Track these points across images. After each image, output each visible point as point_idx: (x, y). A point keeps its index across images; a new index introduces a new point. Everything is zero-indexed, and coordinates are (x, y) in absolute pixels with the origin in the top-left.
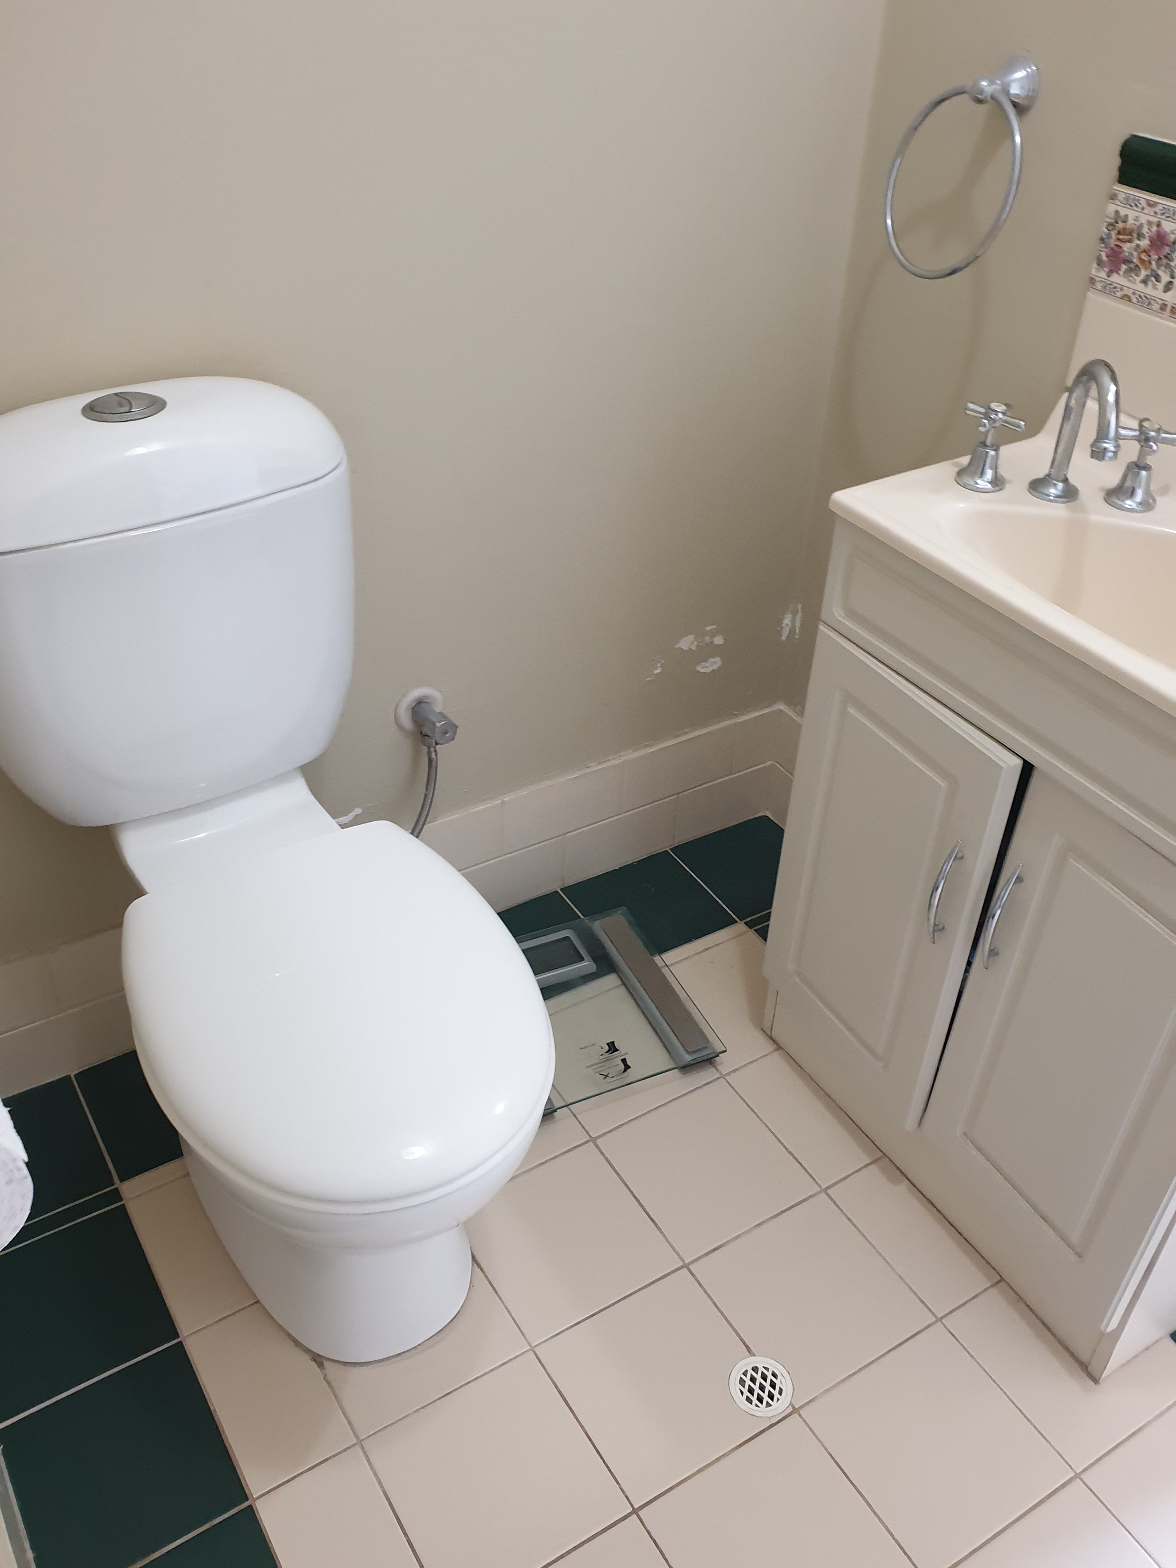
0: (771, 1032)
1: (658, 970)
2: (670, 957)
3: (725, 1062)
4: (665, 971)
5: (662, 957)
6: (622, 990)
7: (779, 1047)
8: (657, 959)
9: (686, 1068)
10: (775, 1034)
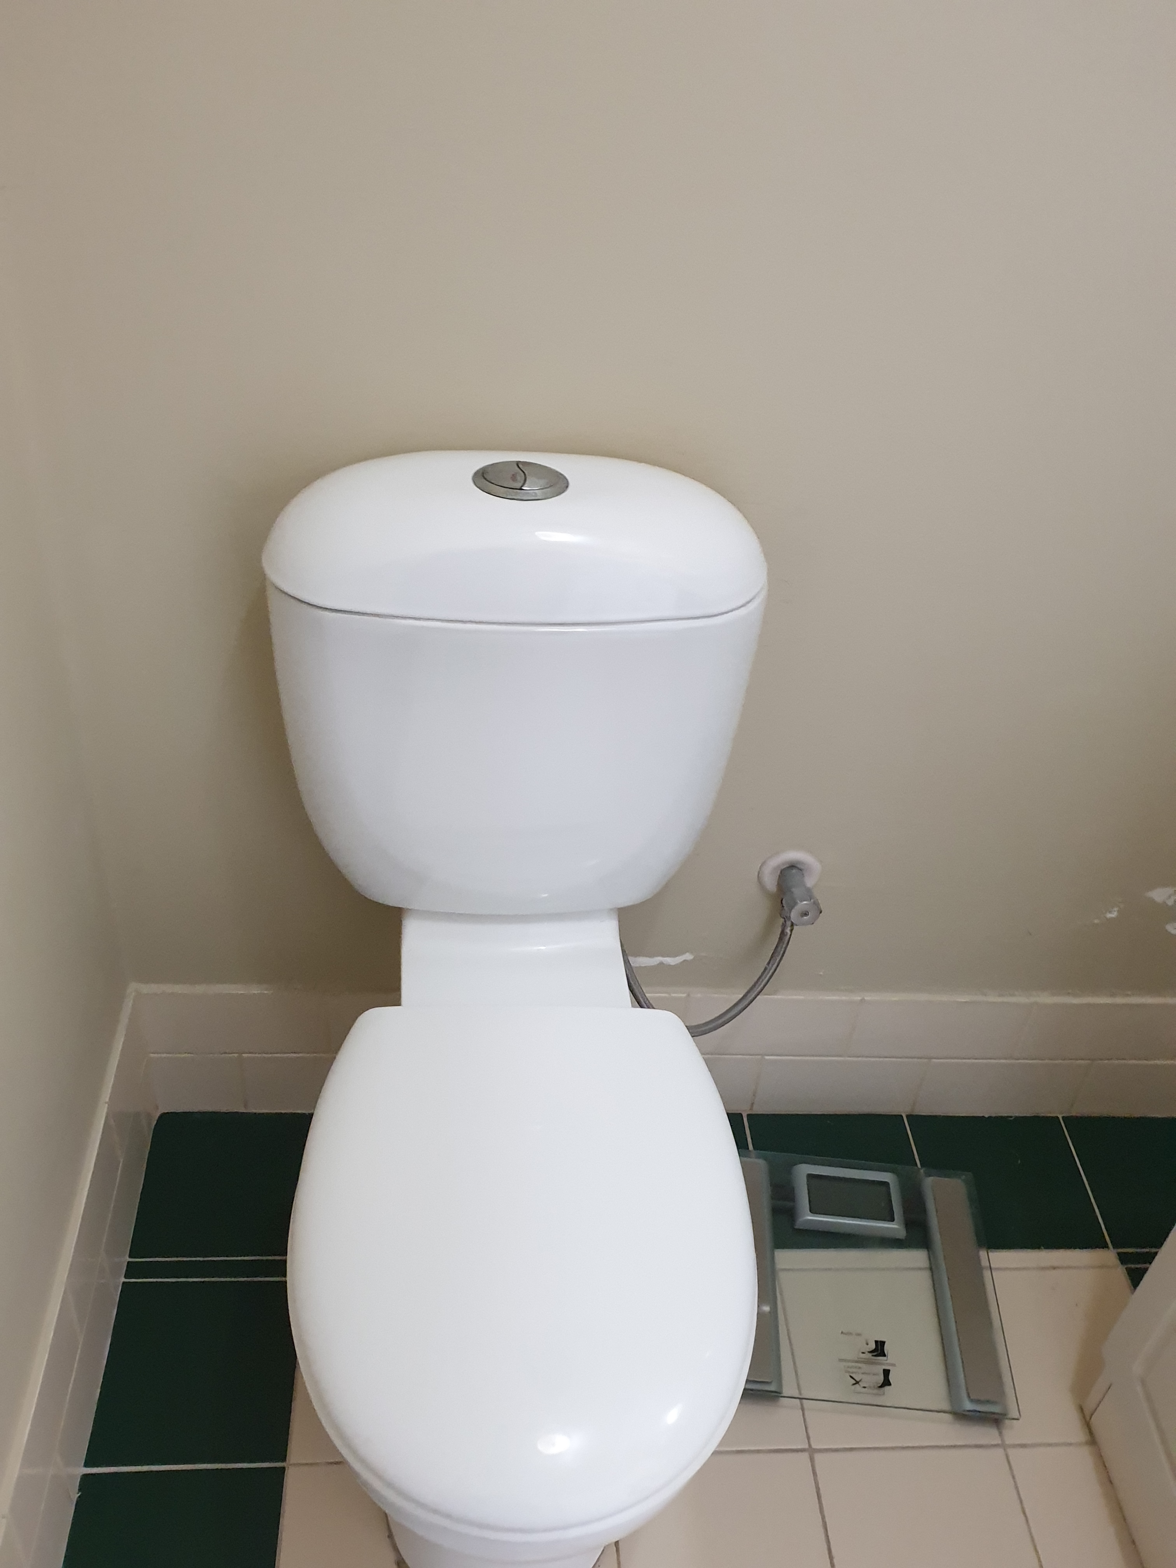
0: (1090, 1419)
1: (978, 1270)
2: (1000, 1258)
3: (1014, 1432)
4: (987, 1274)
5: (990, 1254)
6: (925, 1276)
7: (1092, 1440)
8: (983, 1254)
9: (962, 1416)
10: (1094, 1421)
